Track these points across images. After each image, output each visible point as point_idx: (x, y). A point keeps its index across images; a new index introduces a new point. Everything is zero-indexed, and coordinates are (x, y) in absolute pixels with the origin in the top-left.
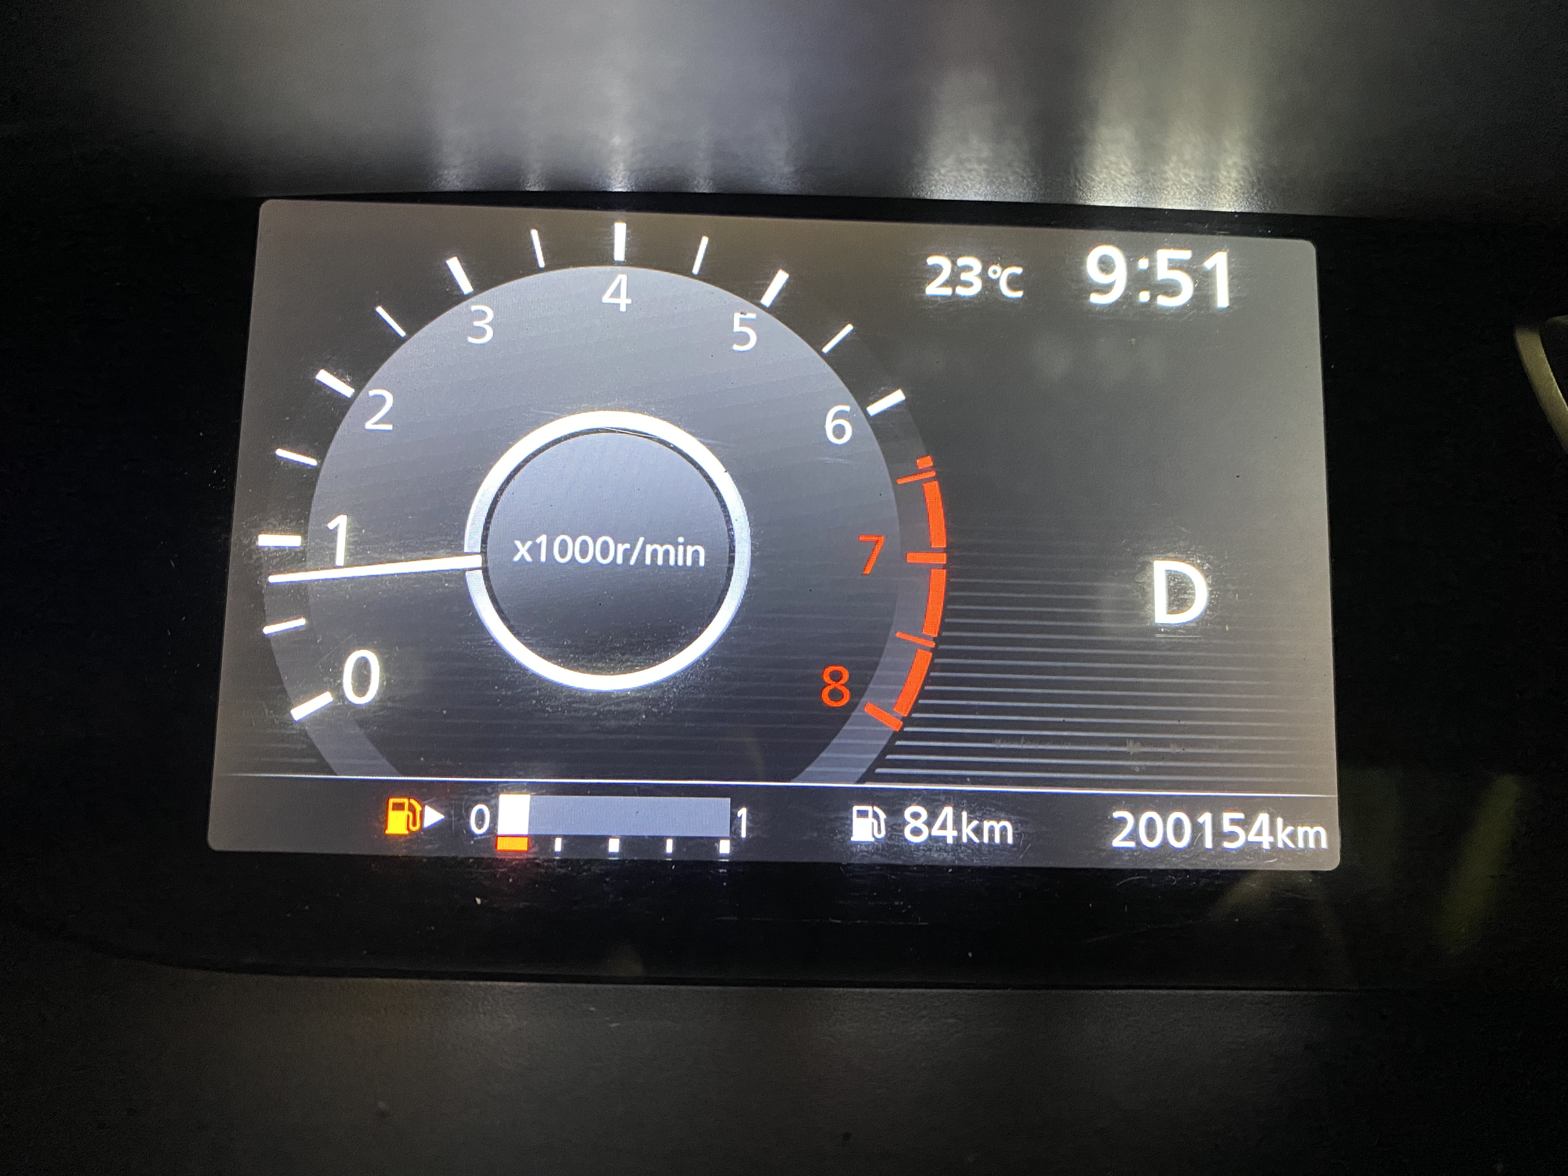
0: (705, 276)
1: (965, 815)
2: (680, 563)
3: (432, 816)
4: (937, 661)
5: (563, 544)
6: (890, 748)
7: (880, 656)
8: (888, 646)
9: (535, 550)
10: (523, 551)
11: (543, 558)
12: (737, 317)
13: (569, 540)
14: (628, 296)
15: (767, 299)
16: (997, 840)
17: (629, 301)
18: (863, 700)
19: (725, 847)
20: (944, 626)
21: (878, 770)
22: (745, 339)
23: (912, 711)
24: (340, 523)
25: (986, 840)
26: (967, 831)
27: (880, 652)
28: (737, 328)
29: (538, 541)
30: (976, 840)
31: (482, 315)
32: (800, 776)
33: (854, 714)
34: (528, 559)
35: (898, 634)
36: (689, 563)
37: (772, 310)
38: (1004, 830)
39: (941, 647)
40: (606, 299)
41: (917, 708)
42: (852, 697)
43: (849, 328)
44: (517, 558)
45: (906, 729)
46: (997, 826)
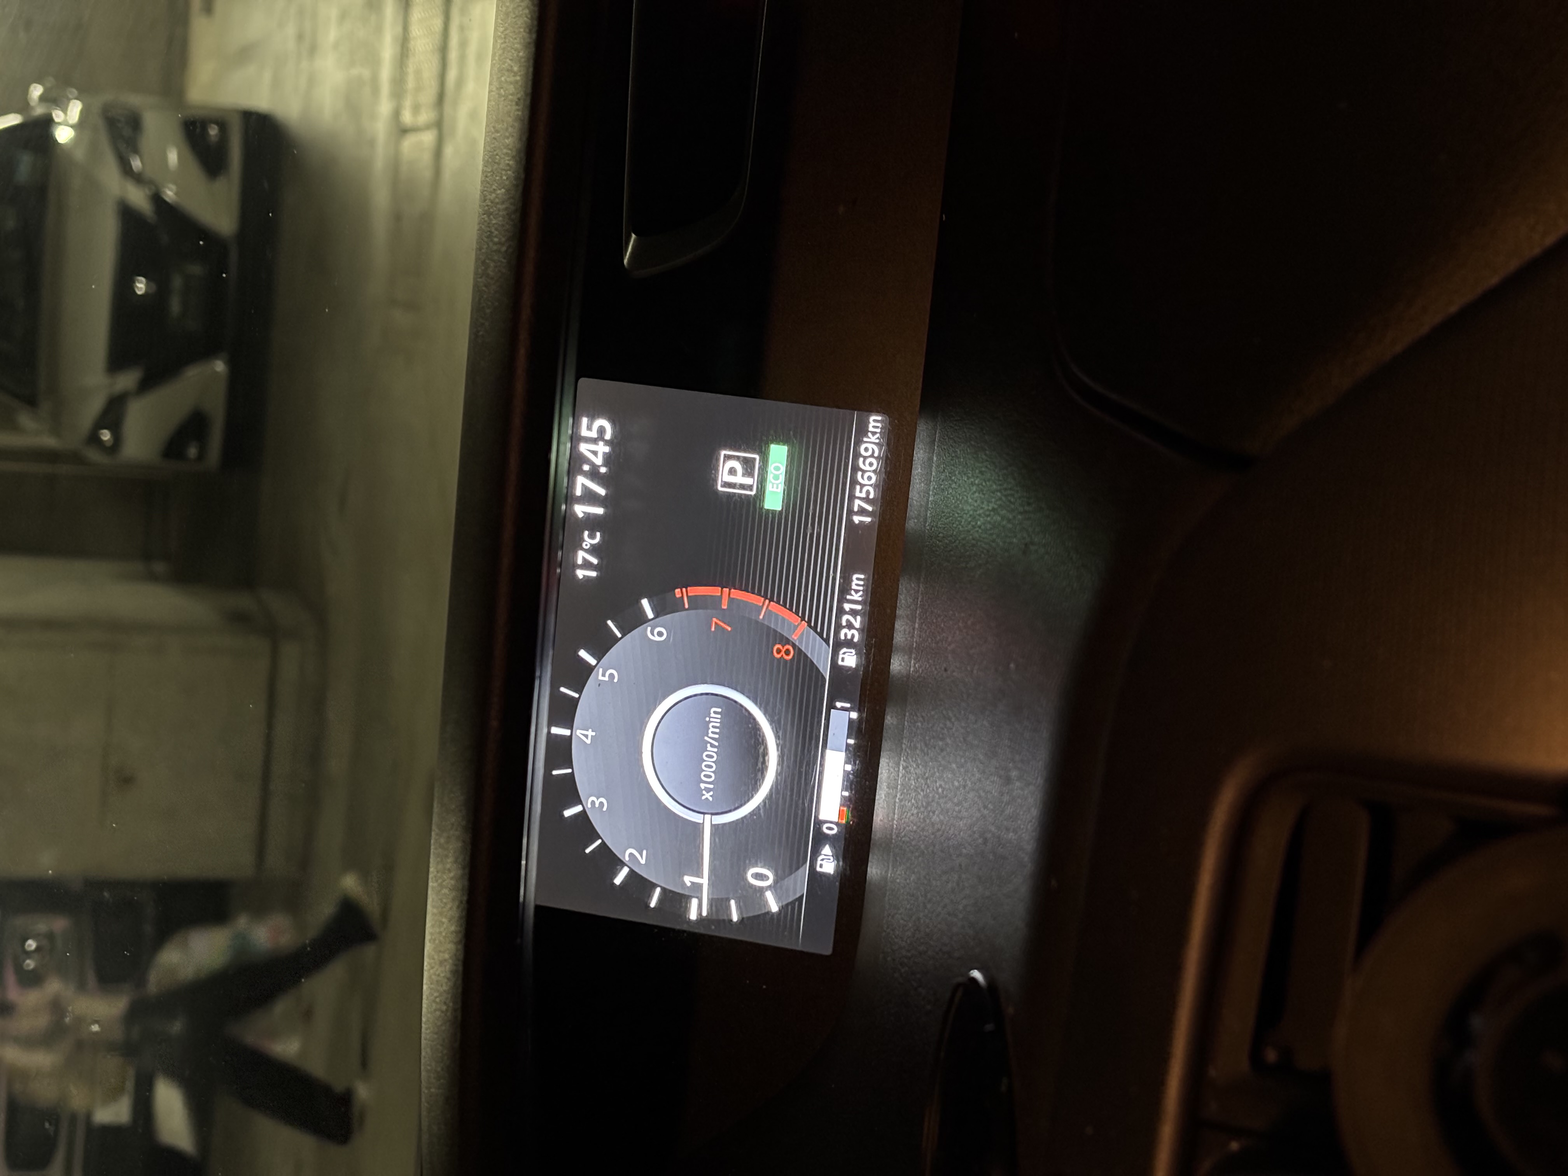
0: (580, 691)
1: (848, 597)
2: (719, 721)
3: (827, 850)
4: (775, 599)
5: (705, 776)
6: (815, 629)
7: (770, 628)
8: (766, 623)
9: (708, 790)
10: (708, 796)
11: (711, 786)
12: (601, 678)
13: (704, 773)
14: (588, 730)
15: (592, 661)
16: (862, 583)
17: (590, 730)
18: (791, 639)
19: (854, 715)
20: (759, 594)
21: (825, 636)
22: (612, 676)
23: (798, 615)
24: (688, 880)
25: (861, 588)
26: (857, 597)
27: (769, 628)
28: (606, 679)
29: (703, 788)
30: (861, 593)
31: (593, 803)
32: (824, 675)
33: (797, 644)
34: (711, 793)
35: (761, 617)
36: (719, 716)
37: (599, 660)
38: (858, 579)
39: (769, 597)
40: (588, 741)
41: (797, 613)
42: (789, 644)
43: (610, 623)
44: (711, 799)
45: (806, 619)
46: (855, 582)
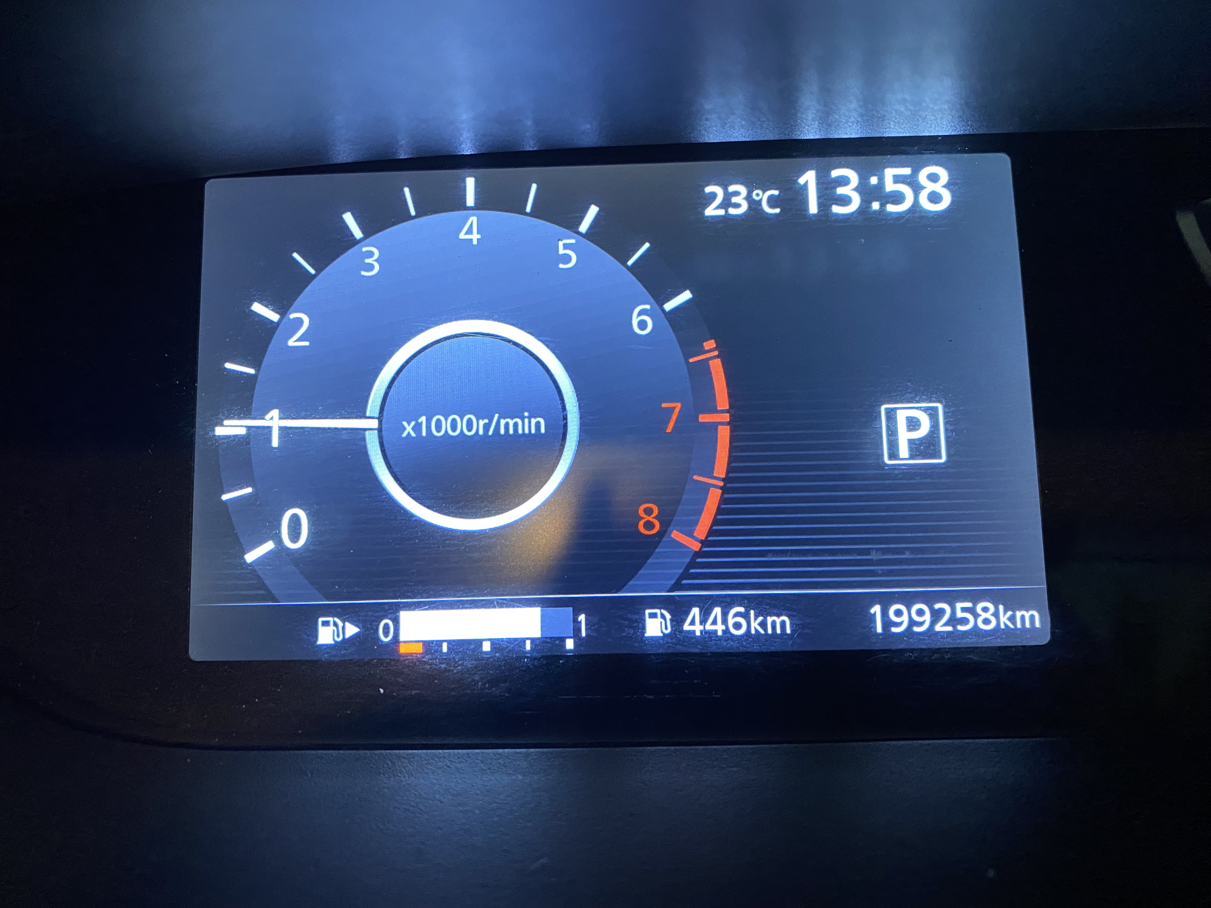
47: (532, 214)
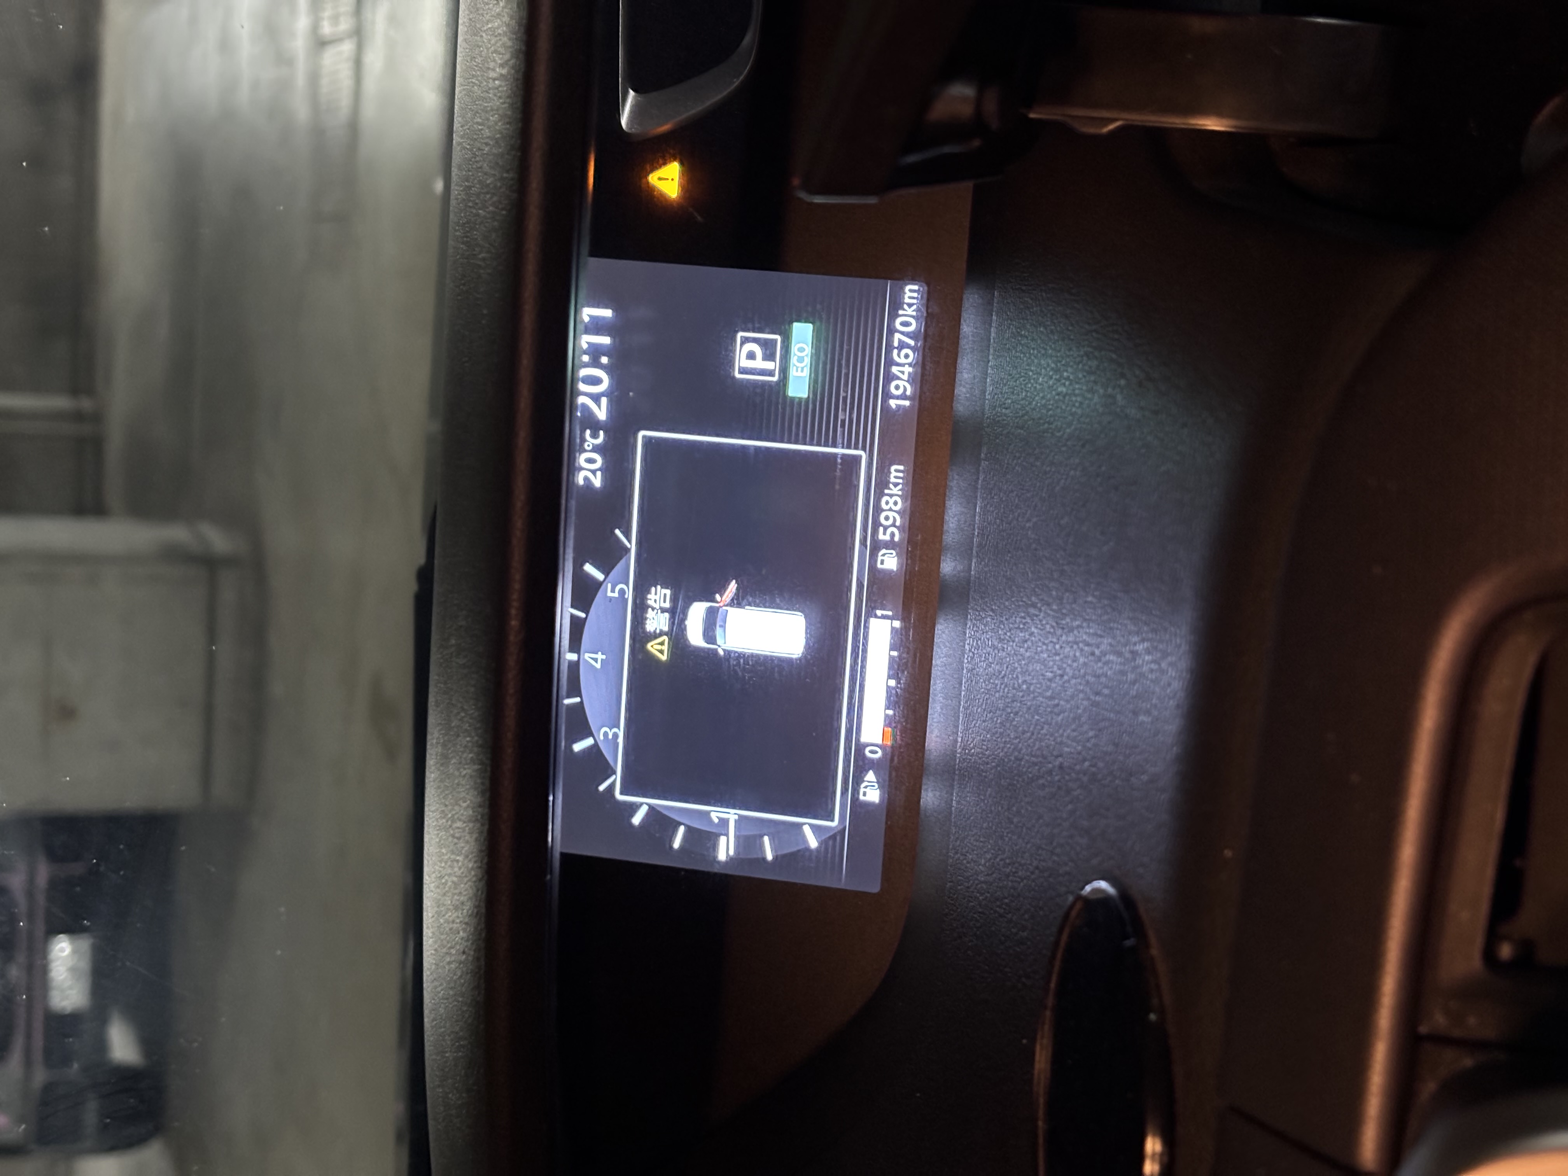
0: (587, 611)
1: (886, 491)
3: (871, 776)
12: (609, 594)
14: (597, 653)
15: (600, 576)
16: (901, 475)
17: (600, 653)
19: (897, 624)
22: (622, 592)
25: (900, 481)
26: (895, 490)
30: (900, 487)
31: (606, 734)
37: (607, 574)
38: (897, 471)
40: (598, 666)
43: (617, 532)
46: (893, 474)
47: (587, 613)
